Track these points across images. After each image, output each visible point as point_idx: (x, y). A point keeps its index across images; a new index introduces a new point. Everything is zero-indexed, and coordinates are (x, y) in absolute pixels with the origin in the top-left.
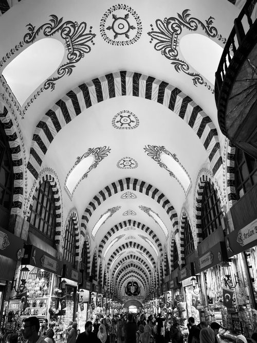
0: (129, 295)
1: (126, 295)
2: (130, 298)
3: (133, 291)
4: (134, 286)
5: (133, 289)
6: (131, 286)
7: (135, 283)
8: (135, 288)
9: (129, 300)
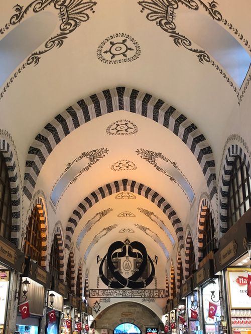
0: (115, 286)
1: (103, 286)
2: (117, 297)
3: (127, 274)
4: (132, 255)
5: (127, 267)
6: (122, 254)
7: (137, 245)
8: (136, 263)
9: (113, 301)
